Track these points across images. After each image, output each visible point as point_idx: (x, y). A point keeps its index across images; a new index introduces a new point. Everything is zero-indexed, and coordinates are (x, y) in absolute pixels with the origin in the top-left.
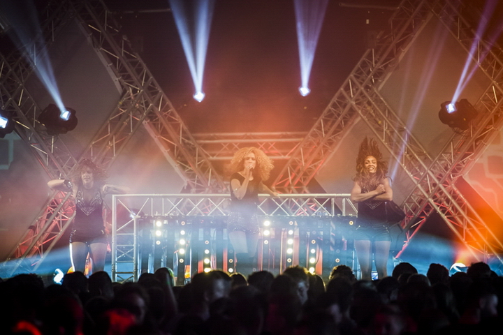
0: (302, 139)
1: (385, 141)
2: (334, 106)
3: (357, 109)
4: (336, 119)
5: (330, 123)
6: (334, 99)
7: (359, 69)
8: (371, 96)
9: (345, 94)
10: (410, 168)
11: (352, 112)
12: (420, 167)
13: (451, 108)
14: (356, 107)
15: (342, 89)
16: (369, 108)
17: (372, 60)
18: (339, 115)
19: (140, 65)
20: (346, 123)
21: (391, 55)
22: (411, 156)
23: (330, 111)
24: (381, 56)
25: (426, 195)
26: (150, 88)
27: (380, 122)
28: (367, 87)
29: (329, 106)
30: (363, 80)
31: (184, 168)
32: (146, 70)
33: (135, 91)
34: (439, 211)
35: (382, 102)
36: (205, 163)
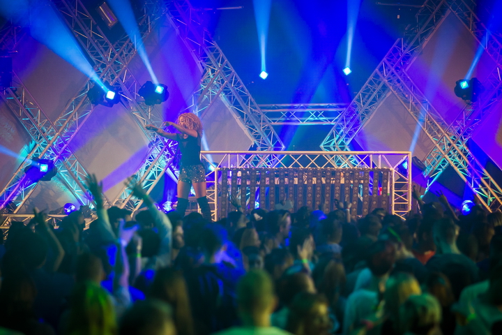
0: (345, 109)
1: (411, 111)
2: (371, 83)
3: (388, 85)
4: (372, 93)
5: (367, 97)
6: (371, 78)
7: (391, 54)
8: (401, 75)
9: (379, 73)
10: (431, 131)
11: (385, 88)
12: (438, 131)
13: (464, 85)
14: (388, 84)
15: (377, 70)
16: (398, 85)
17: (401, 47)
18: (374, 90)
19: (217, 51)
20: (380, 96)
21: (417, 43)
22: (431, 122)
23: (367, 87)
24: (408, 44)
25: (443, 152)
26: (225, 69)
27: (407, 96)
28: (397, 69)
29: (367, 83)
30: (394, 63)
31: (251, 131)
32: (222, 54)
33: (213, 71)
34: (453, 164)
35: (408, 80)
36: (268, 128)
